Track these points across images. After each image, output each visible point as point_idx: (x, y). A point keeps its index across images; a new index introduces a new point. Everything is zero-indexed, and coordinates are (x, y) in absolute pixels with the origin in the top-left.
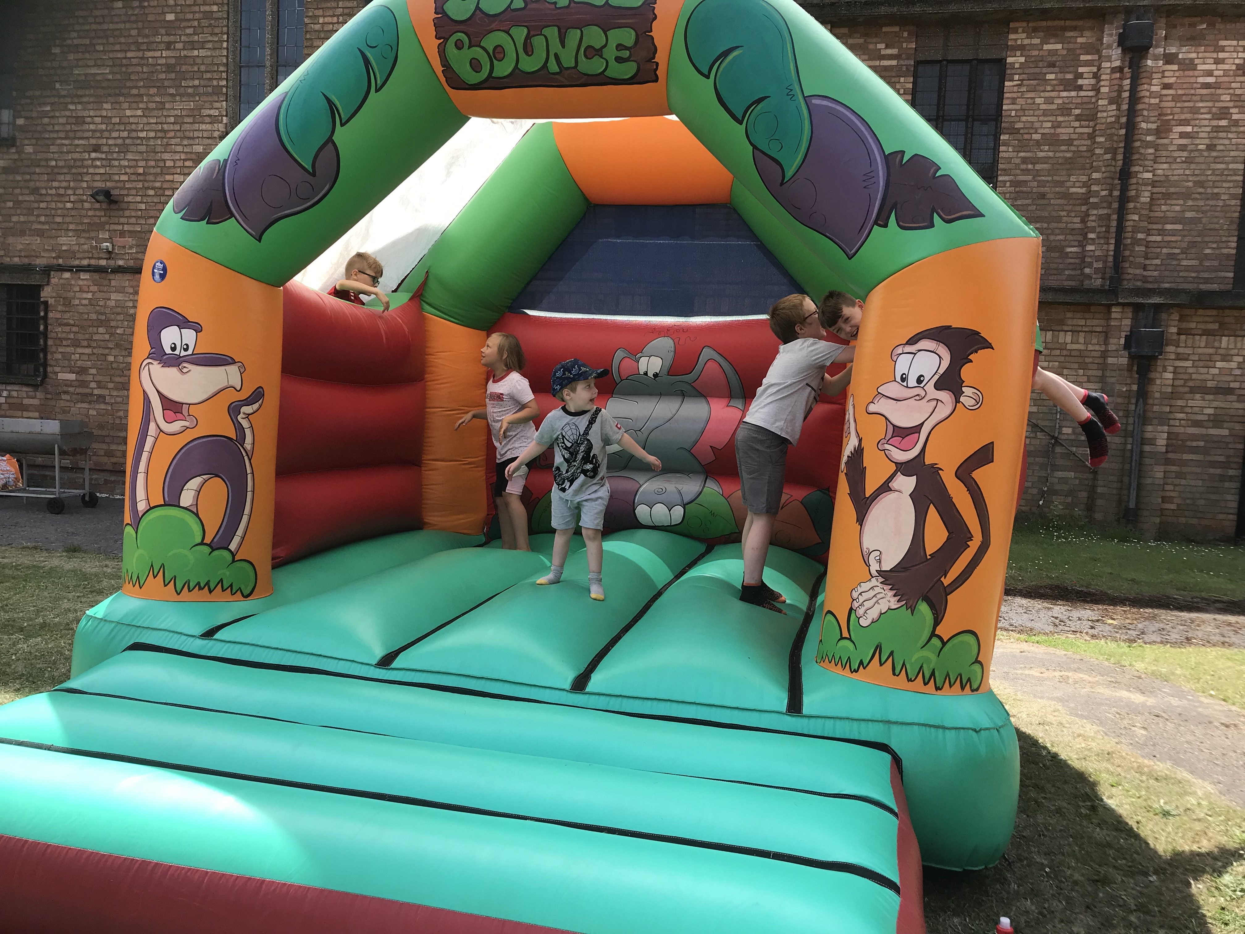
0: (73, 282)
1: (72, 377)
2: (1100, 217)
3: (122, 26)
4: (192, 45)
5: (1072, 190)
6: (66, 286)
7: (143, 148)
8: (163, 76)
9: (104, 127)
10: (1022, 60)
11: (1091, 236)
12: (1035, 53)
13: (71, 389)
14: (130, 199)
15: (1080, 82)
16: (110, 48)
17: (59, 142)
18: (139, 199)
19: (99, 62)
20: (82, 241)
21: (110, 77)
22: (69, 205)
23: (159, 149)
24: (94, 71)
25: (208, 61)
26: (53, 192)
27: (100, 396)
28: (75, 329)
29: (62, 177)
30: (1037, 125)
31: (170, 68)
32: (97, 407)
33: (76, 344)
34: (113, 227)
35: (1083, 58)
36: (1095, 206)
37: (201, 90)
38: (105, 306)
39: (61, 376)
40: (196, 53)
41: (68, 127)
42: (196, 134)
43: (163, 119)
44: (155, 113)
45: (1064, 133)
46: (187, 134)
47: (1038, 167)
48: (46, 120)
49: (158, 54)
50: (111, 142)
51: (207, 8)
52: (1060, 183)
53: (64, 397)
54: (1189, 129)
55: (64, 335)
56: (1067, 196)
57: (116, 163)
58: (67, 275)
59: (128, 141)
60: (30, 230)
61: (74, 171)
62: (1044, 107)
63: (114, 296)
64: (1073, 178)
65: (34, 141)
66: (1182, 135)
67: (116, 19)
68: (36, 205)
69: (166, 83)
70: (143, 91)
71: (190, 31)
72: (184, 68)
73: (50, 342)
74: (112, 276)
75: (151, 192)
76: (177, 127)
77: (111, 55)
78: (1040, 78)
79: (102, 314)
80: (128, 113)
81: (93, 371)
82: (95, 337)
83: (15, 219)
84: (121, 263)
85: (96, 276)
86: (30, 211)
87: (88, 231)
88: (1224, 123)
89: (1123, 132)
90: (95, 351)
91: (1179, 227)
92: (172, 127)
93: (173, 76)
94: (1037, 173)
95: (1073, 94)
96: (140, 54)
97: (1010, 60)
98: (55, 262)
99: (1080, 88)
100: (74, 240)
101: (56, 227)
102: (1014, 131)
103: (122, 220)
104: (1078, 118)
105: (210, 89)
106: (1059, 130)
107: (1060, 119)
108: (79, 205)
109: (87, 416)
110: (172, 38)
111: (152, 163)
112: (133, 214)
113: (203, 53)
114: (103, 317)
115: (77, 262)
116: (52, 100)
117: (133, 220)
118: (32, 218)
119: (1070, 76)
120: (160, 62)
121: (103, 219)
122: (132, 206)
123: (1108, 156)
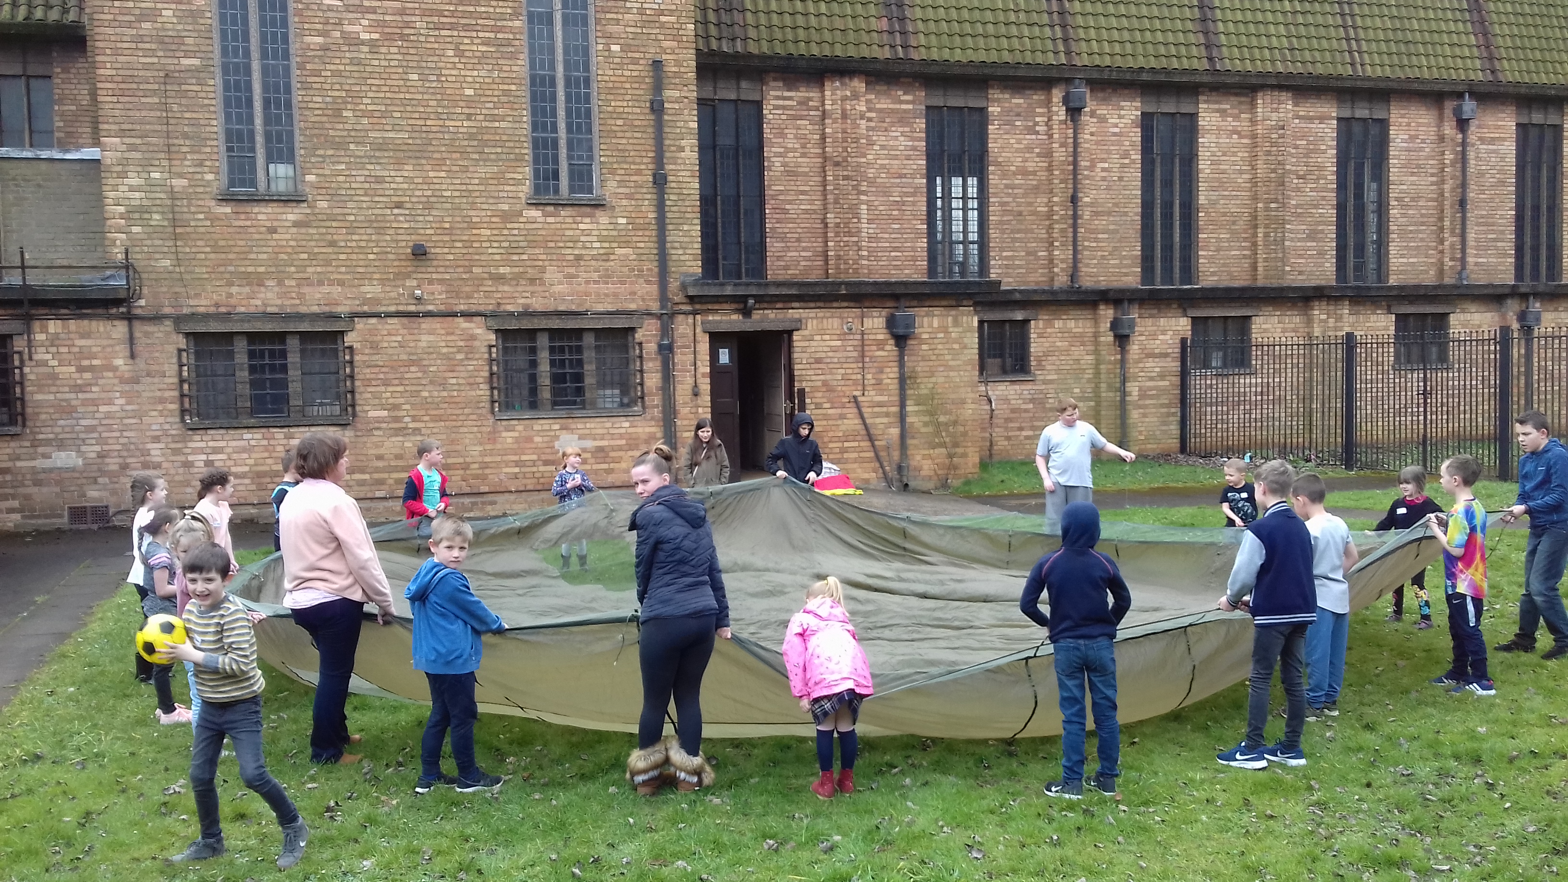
0: (380, 327)
1: (385, 413)
2: (1063, 231)
3: (420, 97)
4: (494, 118)
5: (1039, 209)
6: (373, 332)
7: (449, 206)
8: (466, 143)
9: (406, 186)
10: (999, 109)
11: (1056, 244)
12: (1007, 105)
13: (384, 425)
14: (438, 250)
15: (1037, 128)
16: (408, 115)
17: (356, 198)
18: (446, 250)
19: (397, 128)
20: (388, 289)
21: (410, 141)
22: (371, 257)
23: (464, 206)
24: (391, 135)
25: (510, 132)
26: (354, 244)
27: (415, 429)
28: (384, 370)
29: (362, 231)
30: (1012, 159)
31: (471, 137)
32: (413, 438)
33: (386, 383)
34: (420, 276)
35: (1038, 110)
36: (1057, 222)
37: (504, 157)
38: (416, 347)
39: (371, 414)
40: (497, 124)
41: (367, 186)
42: (501, 194)
43: (468, 181)
44: (459, 175)
45: (1031, 166)
46: (493, 194)
47: (1016, 191)
48: (341, 179)
49: (460, 123)
50: (414, 199)
51: (506, 87)
52: (1030, 204)
53: (376, 433)
54: (1106, 165)
55: (373, 376)
56: (1035, 213)
57: (421, 218)
58: (373, 321)
59: (432, 199)
60: (329, 280)
61: (375, 225)
62: (1015, 146)
63: (424, 338)
64: (1039, 200)
65: (328, 198)
66: (1104, 170)
67: (412, 90)
68: (334, 257)
69: (469, 149)
70: (445, 155)
71: (491, 105)
72: (485, 137)
73: (357, 383)
74: (421, 320)
75: (459, 245)
76: (482, 188)
77: (411, 122)
78: (1010, 123)
79: (413, 354)
80: (431, 174)
81: (407, 407)
82: (407, 376)
83: (310, 270)
84: (430, 308)
85: (405, 320)
86: (328, 263)
87: (394, 280)
88: (1127, 161)
89: (1071, 167)
90: (408, 388)
91: (1106, 236)
92: (476, 188)
93: (475, 143)
94: (1015, 196)
95: (1034, 137)
96: (441, 123)
97: (990, 109)
98: (359, 309)
99: (1037, 133)
100: (379, 289)
101: (358, 276)
102: (998, 164)
103: (430, 269)
104: (1039, 155)
105: (512, 156)
106: (1027, 164)
107: (1027, 155)
108: (384, 257)
109: (403, 448)
110: (472, 111)
111: (459, 219)
112: (441, 263)
113: (503, 124)
114: (415, 357)
115: (383, 309)
116: (347, 159)
117: (441, 269)
118: (330, 269)
119: (1031, 124)
120: (461, 130)
121: (409, 269)
122: (439, 257)
123: (1063, 186)
